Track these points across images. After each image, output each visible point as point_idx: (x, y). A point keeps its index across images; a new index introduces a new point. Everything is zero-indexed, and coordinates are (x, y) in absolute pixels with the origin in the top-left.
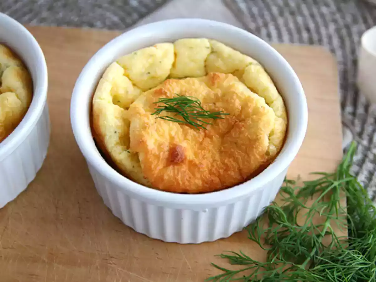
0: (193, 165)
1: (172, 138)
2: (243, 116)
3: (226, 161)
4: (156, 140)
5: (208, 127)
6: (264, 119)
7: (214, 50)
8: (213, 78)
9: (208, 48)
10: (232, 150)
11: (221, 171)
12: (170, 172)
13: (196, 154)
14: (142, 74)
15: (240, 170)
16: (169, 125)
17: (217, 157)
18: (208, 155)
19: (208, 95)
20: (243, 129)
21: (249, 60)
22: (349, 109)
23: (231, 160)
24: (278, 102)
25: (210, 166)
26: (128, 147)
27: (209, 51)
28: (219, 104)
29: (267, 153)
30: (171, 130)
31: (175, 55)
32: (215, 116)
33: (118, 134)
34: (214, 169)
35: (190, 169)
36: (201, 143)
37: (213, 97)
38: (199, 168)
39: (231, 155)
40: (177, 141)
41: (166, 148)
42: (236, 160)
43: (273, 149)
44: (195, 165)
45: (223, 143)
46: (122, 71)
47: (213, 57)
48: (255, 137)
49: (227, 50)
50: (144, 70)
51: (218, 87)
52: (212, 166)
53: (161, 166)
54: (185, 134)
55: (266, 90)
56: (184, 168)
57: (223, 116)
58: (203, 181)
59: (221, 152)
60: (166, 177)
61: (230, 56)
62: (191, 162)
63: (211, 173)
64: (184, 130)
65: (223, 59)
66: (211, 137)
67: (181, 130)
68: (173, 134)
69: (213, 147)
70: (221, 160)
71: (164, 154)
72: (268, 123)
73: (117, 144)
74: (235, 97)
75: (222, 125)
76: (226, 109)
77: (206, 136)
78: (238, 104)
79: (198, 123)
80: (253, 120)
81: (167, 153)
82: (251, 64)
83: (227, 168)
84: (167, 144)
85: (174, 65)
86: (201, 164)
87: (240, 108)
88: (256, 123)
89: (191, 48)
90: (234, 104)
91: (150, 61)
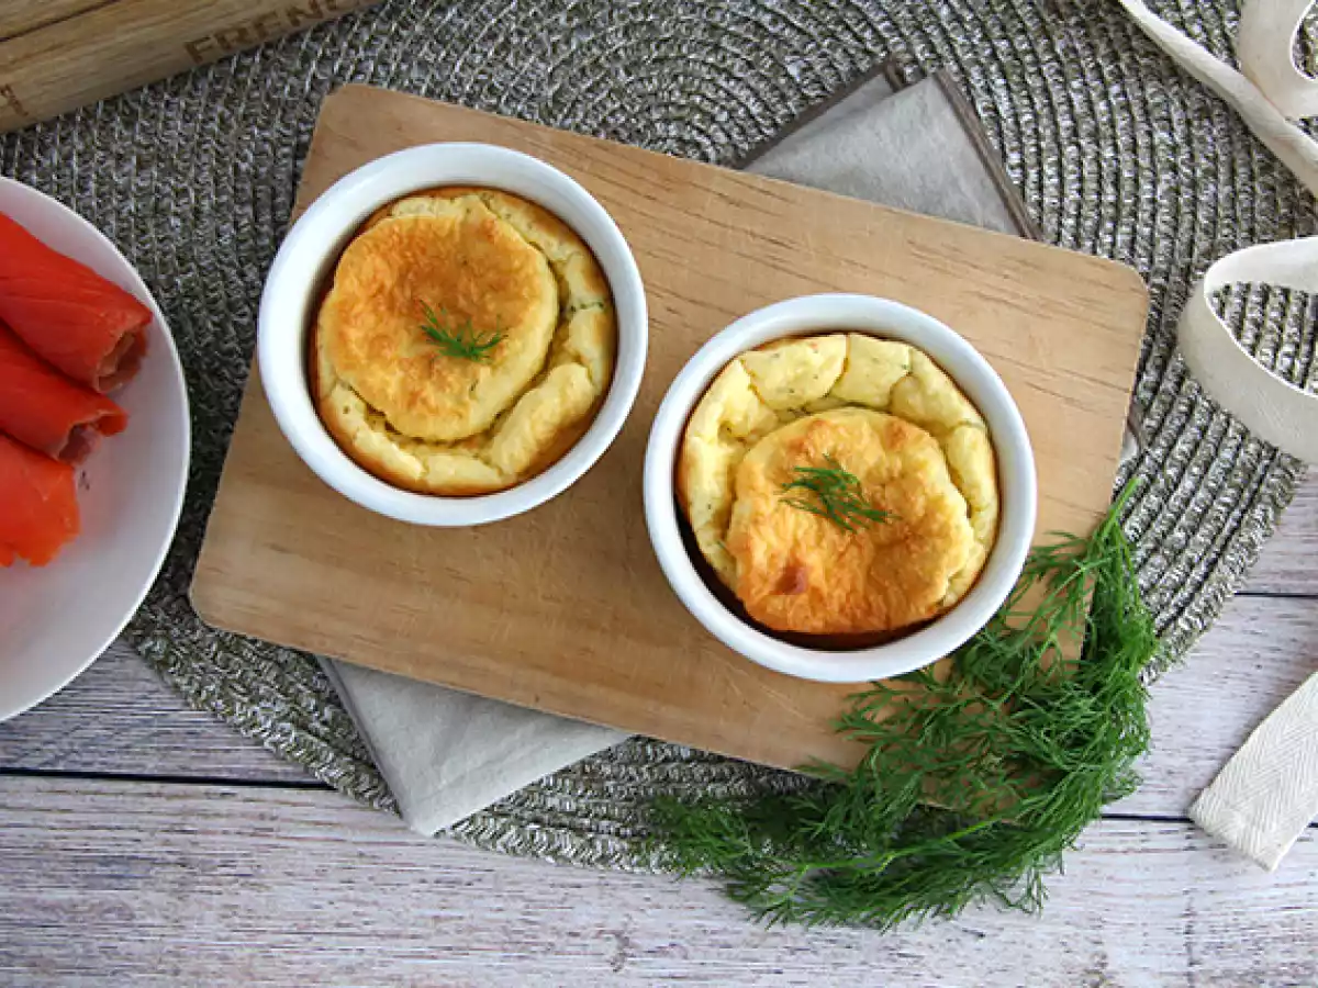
0: (817, 597)
1: (797, 543)
2: (920, 532)
3: (872, 598)
4: (770, 546)
5: (861, 531)
6: (953, 552)
7: (916, 373)
8: (896, 435)
9: (905, 367)
10: (887, 583)
11: (859, 613)
12: (778, 603)
13: (828, 574)
14: (779, 390)
15: (888, 618)
16: (797, 515)
17: (860, 586)
18: (846, 577)
19: (877, 467)
20: (914, 556)
21: (968, 412)
22: (1150, 377)
23: (880, 598)
24: (988, 514)
25: (844, 600)
26: (723, 536)
27: (905, 372)
28: (890, 492)
29: (940, 603)
30: (798, 525)
31: (846, 362)
32: (877, 514)
33: (712, 511)
34: (848, 606)
35: (811, 601)
36: (842, 555)
37: (885, 474)
38: (825, 605)
39: (882, 590)
40: (802, 554)
41: (782, 564)
42: (887, 601)
43: (951, 599)
44: (821, 599)
45: (875, 561)
46: (747, 380)
47: (908, 384)
48: (927, 579)
49: (937, 381)
50: (783, 385)
51: (899, 453)
52: (848, 600)
53: (766, 592)
54: (820, 537)
55: (976, 486)
56: (803, 598)
57: (890, 521)
58: (826, 623)
59: (869, 577)
60: (769, 610)
61: (936, 396)
62: (815, 591)
63: (842, 610)
64: (820, 529)
65: (924, 394)
66: (860, 547)
67: (815, 527)
68: (800, 533)
69: (859, 566)
70: (865, 590)
71: (776, 575)
72: (957, 559)
73: (708, 523)
74: (919, 490)
75: (883, 533)
76: (899, 509)
77: (853, 542)
78: (919, 505)
79: (847, 521)
80: (934, 548)
81: (780, 574)
82: (968, 423)
83: (869, 612)
84: (785, 554)
85: (839, 380)
86: (830, 596)
87: (921, 513)
88: (937, 555)
89: (875, 361)
90: (913, 505)
91: (800, 371)
